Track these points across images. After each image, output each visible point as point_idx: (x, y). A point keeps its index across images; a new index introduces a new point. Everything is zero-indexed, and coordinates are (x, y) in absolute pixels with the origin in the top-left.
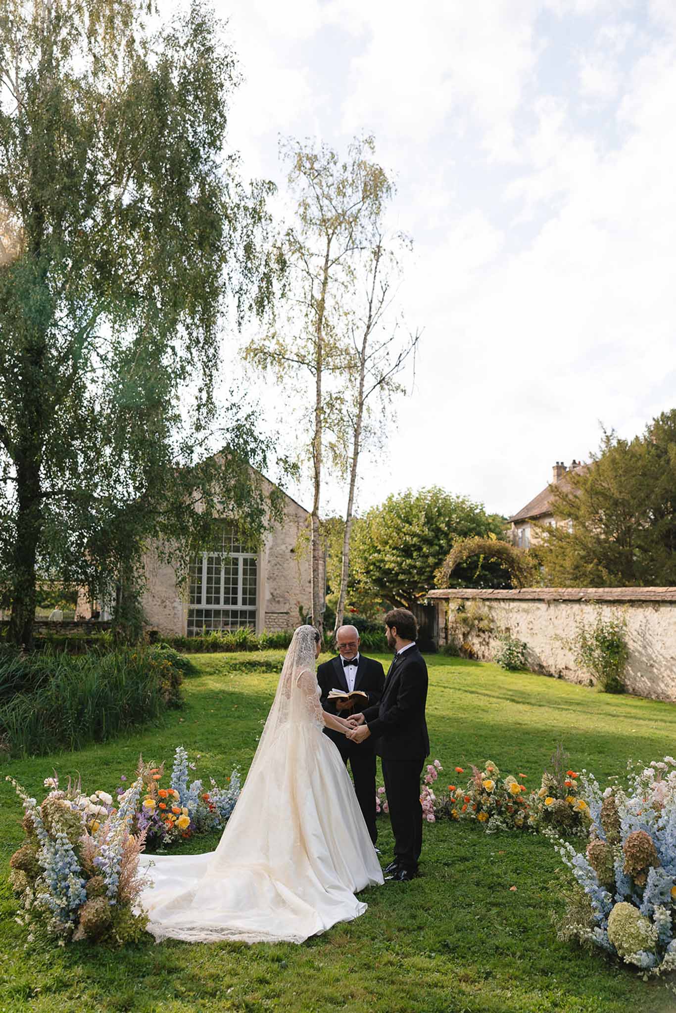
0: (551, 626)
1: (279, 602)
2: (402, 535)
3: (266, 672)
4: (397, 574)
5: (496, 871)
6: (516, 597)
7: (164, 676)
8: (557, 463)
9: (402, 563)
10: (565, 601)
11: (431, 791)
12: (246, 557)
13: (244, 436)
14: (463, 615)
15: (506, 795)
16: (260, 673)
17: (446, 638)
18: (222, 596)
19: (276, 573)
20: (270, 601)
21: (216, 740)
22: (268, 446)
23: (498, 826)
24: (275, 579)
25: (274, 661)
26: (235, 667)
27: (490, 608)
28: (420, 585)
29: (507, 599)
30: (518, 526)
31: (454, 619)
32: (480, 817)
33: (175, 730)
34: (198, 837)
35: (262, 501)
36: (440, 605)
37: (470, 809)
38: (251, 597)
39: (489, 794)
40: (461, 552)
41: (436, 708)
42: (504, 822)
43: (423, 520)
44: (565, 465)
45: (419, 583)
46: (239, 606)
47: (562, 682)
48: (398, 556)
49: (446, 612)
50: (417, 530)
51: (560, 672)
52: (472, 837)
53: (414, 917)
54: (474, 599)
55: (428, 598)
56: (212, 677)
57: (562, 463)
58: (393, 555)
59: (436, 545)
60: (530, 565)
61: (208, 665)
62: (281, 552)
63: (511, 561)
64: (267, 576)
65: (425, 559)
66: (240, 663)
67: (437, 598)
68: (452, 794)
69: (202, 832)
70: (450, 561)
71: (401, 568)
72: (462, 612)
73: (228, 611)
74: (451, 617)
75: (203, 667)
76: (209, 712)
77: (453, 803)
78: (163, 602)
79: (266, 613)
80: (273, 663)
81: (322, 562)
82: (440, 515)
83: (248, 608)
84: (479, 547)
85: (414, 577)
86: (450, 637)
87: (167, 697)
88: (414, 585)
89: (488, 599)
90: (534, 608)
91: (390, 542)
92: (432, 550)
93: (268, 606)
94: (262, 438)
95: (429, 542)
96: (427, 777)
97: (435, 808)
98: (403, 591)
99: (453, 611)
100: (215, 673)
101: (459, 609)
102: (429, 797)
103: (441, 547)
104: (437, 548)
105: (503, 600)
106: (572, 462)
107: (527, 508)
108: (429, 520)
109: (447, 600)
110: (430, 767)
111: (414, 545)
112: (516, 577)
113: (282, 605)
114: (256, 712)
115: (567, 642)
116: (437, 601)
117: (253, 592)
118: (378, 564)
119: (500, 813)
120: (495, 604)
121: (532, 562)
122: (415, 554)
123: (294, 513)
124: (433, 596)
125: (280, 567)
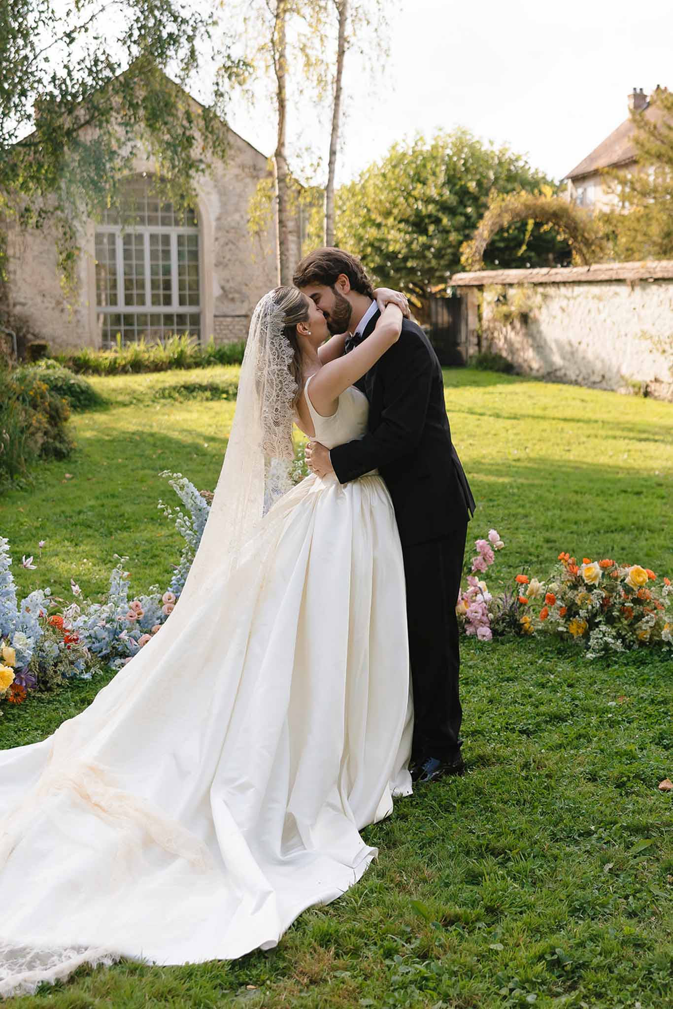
0: (636, 319)
1: (233, 300)
2: (411, 200)
3: (212, 400)
4: (405, 259)
5: (622, 744)
6: (583, 278)
7: (35, 407)
8: (635, 89)
9: (411, 243)
10: (656, 280)
11: (482, 584)
12: (181, 233)
13: (157, 13)
14: (504, 309)
15: (620, 588)
16: (202, 400)
17: (479, 344)
18: (148, 292)
19: (228, 257)
20: (220, 299)
21: (117, 506)
22: (194, 29)
23: (606, 643)
24: (226, 265)
25: (223, 382)
26: (166, 394)
27: (545, 297)
28: (438, 274)
29: (570, 283)
30: (577, 184)
31: (490, 315)
32: (573, 629)
33: (51, 492)
34: (40, 700)
35: (190, 122)
36: (469, 295)
37: (555, 615)
38: (192, 296)
39: (590, 588)
40: (499, 215)
41: (471, 444)
42: (618, 636)
43: (442, 178)
44: (645, 92)
45: (436, 270)
46: (175, 308)
47: (648, 401)
48: (406, 233)
49: (479, 306)
50: (433, 192)
51: (647, 386)
52: (564, 667)
53: (474, 878)
54: (520, 284)
55: (453, 287)
56: (128, 410)
57: (641, 89)
58: (399, 230)
59: (461, 214)
60: (601, 234)
61: (120, 391)
62: (233, 224)
63: (574, 228)
64: (214, 261)
65: (445, 236)
66: (170, 387)
67: (466, 286)
68: (522, 590)
69: (50, 690)
70: (484, 231)
71: (411, 250)
72: (504, 304)
73: (158, 316)
74: (487, 312)
75: (114, 394)
76: (115, 461)
77: (523, 604)
78: (59, 303)
79: (215, 316)
80: (221, 386)
81: (295, 239)
82: (467, 170)
83: (187, 309)
84: (527, 207)
85: (429, 262)
86: (484, 343)
87: (40, 441)
88: (429, 273)
89: (541, 284)
90: (611, 294)
91: (395, 211)
92: (455, 222)
93: (217, 307)
94: (185, 14)
95: (451, 211)
96: (476, 561)
97: (491, 615)
98: (414, 284)
99: (489, 303)
100: (131, 403)
101: (498, 300)
102: (479, 597)
103: (468, 217)
104: (462, 219)
105: (564, 283)
106: (656, 87)
107: (591, 158)
108: (451, 180)
109: (480, 287)
110: (480, 542)
111: (430, 216)
112: (580, 251)
113: (238, 304)
114: (191, 459)
115: (660, 342)
116: (465, 290)
117: (195, 286)
118: (377, 244)
119: (610, 621)
120: (551, 291)
121: (603, 229)
122: (431, 228)
123: (251, 163)
124: (460, 283)
125: (233, 247)
